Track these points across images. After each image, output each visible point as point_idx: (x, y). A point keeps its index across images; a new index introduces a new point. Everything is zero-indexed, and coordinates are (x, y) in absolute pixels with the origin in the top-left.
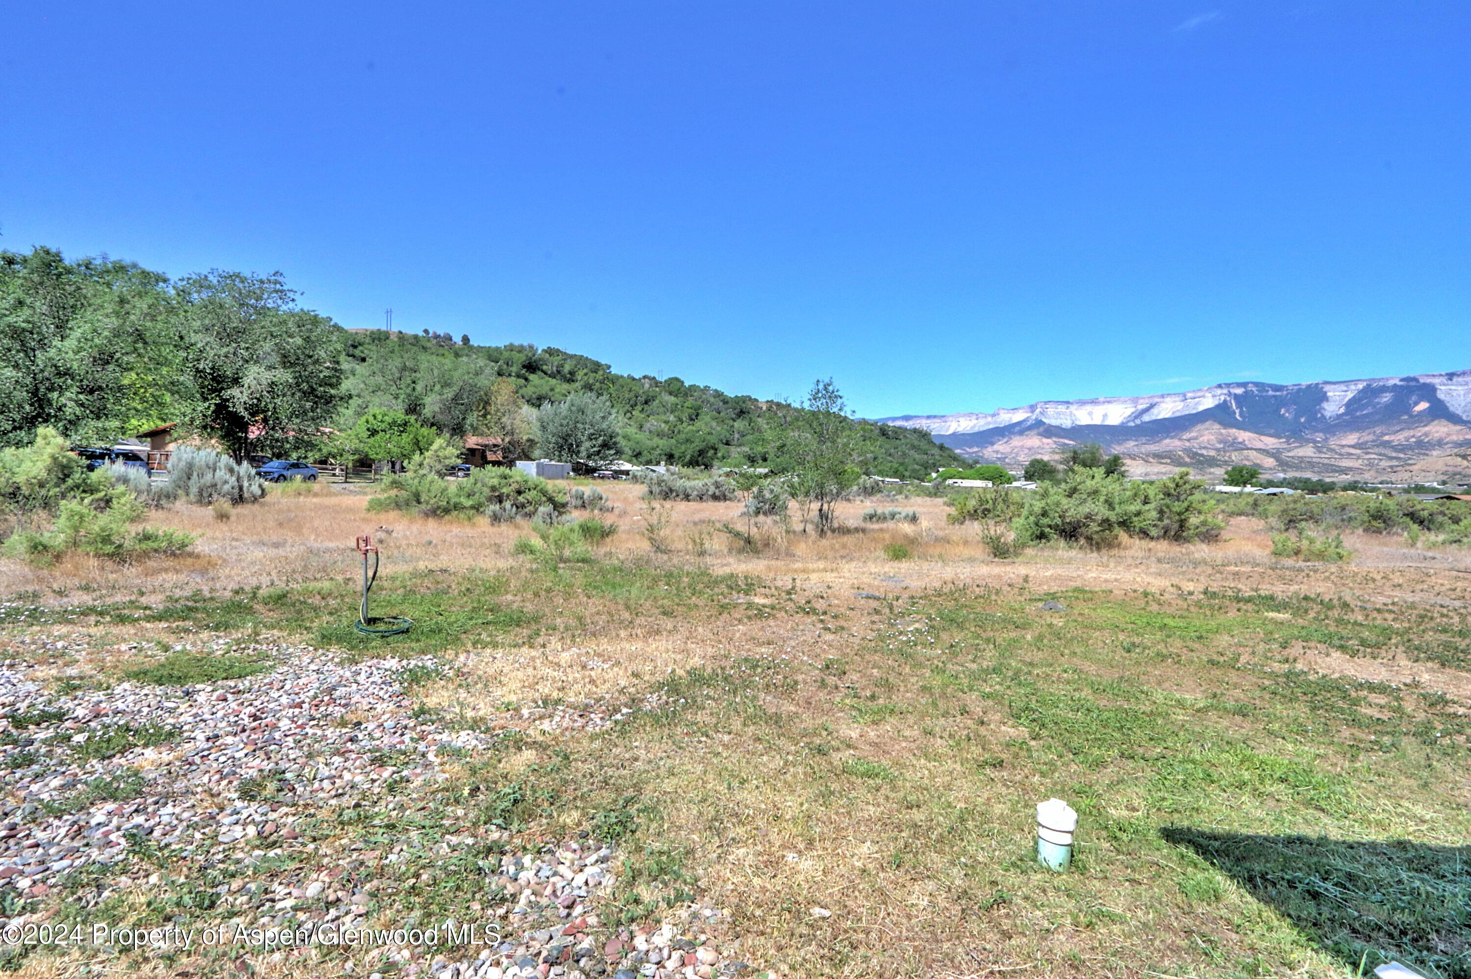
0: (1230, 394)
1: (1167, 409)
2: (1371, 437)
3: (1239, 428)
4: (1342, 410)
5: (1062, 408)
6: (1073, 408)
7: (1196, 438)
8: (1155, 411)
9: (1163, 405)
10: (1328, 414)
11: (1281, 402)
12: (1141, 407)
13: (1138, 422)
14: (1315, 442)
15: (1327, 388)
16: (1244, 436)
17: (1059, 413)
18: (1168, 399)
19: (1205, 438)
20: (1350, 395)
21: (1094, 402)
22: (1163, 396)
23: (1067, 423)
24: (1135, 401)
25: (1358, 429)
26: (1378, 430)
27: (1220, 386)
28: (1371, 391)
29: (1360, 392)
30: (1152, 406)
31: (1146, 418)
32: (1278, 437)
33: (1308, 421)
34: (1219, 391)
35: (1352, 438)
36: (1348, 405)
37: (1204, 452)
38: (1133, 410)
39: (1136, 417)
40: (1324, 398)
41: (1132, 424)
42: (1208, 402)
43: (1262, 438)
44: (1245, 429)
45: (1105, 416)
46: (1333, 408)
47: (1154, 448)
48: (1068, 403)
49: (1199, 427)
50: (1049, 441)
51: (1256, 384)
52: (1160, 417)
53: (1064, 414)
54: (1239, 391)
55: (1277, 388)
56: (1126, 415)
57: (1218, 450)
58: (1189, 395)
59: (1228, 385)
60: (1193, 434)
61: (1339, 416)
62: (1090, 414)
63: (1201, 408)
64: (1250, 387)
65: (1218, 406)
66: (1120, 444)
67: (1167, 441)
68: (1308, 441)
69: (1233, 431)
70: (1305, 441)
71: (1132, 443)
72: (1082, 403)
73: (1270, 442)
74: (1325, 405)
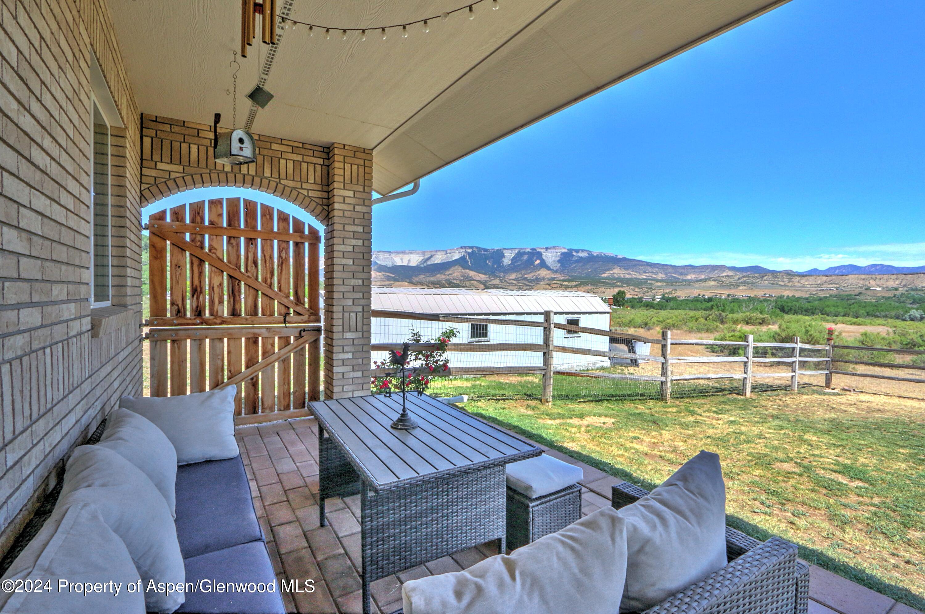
0: (466, 252)
1: (439, 258)
2: (520, 276)
3: (470, 270)
4: (510, 262)
5: (387, 255)
6: (393, 255)
7: (451, 274)
8: (433, 259)
9: (437, 256)
10: (505, 264)
11: (487, 257)
12: (427, 257)
13: (425, 265)
14: (500, 277)
15: (504, 251)
16: (472, 273)
17: (385, 258)
18: (439, 253)
19: (455, 274)
20: (513, 255)
21: (403, 253)
22: (436, 251)
23: (390, 264)
24: (424, 253)
25: (516, 271)
26: (523, 272)
27: (461, 248)
28: (520, 254)
29: (516, 254)
30: (432, 256)
31: (429, 263)
32: (485, 274)
33: (497, 267)
34: (461, 250)
35: (513, 276)
36: (512, 260)
37: (455, 282)
38: (422, 258)
39: (424, 262)
40: (503, 256)
41: (422, 266)
42: (456, 256)
43: (480, 275)
44: (472, 270)
45: (409, 261)
46: (506, 261)
47: (432, 279)
48: (390, 252)
49: (453, 268)
50: (380, 274)
51: (477, 248)
52: (436, 262)
53: (388, 258)
54: (470, 251)
55: (486, 250)
56: (420, 260)
57: (461, 280)
58: (448, 251)
59: (465, 247)
60: (450, 272)
61: (509, 265)
62: (402, 259)
63: (454, 259)
64: (475, 249)
65: (461, 258)
66: (416, 276)
67: (439, 275)
68: (497, 276)
69: (467, 271)
70: (496, 277)
71: (422, 276)
72: (398, 253)
73: (482, 277)
74: (504, 260)
